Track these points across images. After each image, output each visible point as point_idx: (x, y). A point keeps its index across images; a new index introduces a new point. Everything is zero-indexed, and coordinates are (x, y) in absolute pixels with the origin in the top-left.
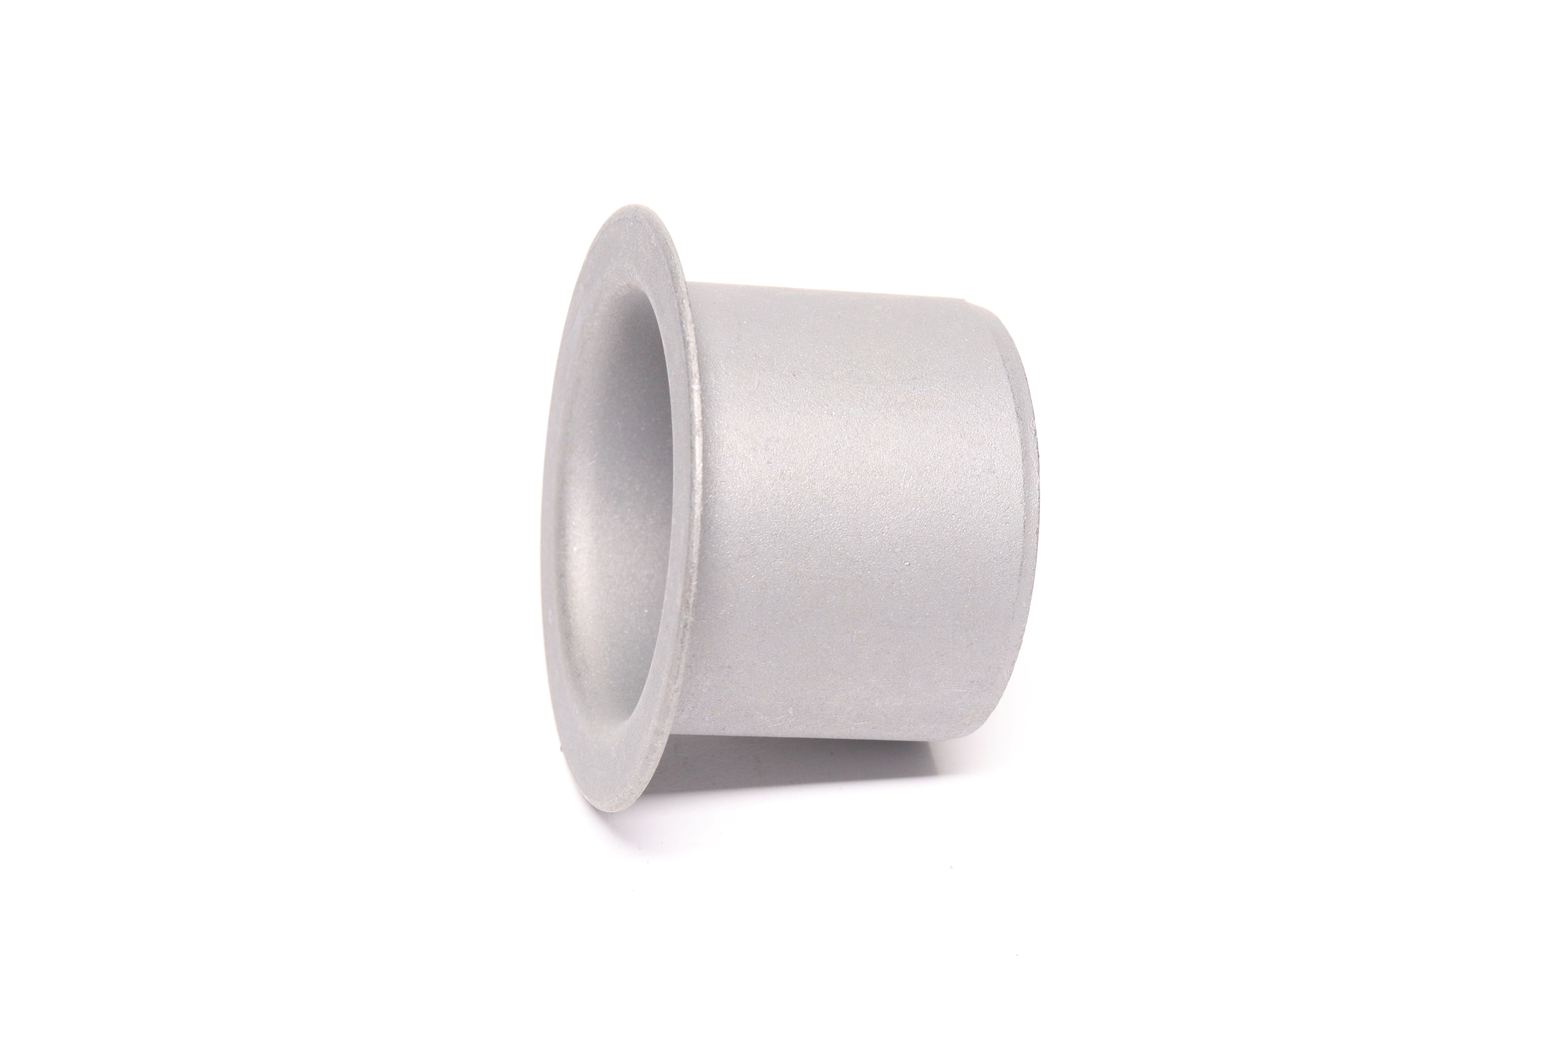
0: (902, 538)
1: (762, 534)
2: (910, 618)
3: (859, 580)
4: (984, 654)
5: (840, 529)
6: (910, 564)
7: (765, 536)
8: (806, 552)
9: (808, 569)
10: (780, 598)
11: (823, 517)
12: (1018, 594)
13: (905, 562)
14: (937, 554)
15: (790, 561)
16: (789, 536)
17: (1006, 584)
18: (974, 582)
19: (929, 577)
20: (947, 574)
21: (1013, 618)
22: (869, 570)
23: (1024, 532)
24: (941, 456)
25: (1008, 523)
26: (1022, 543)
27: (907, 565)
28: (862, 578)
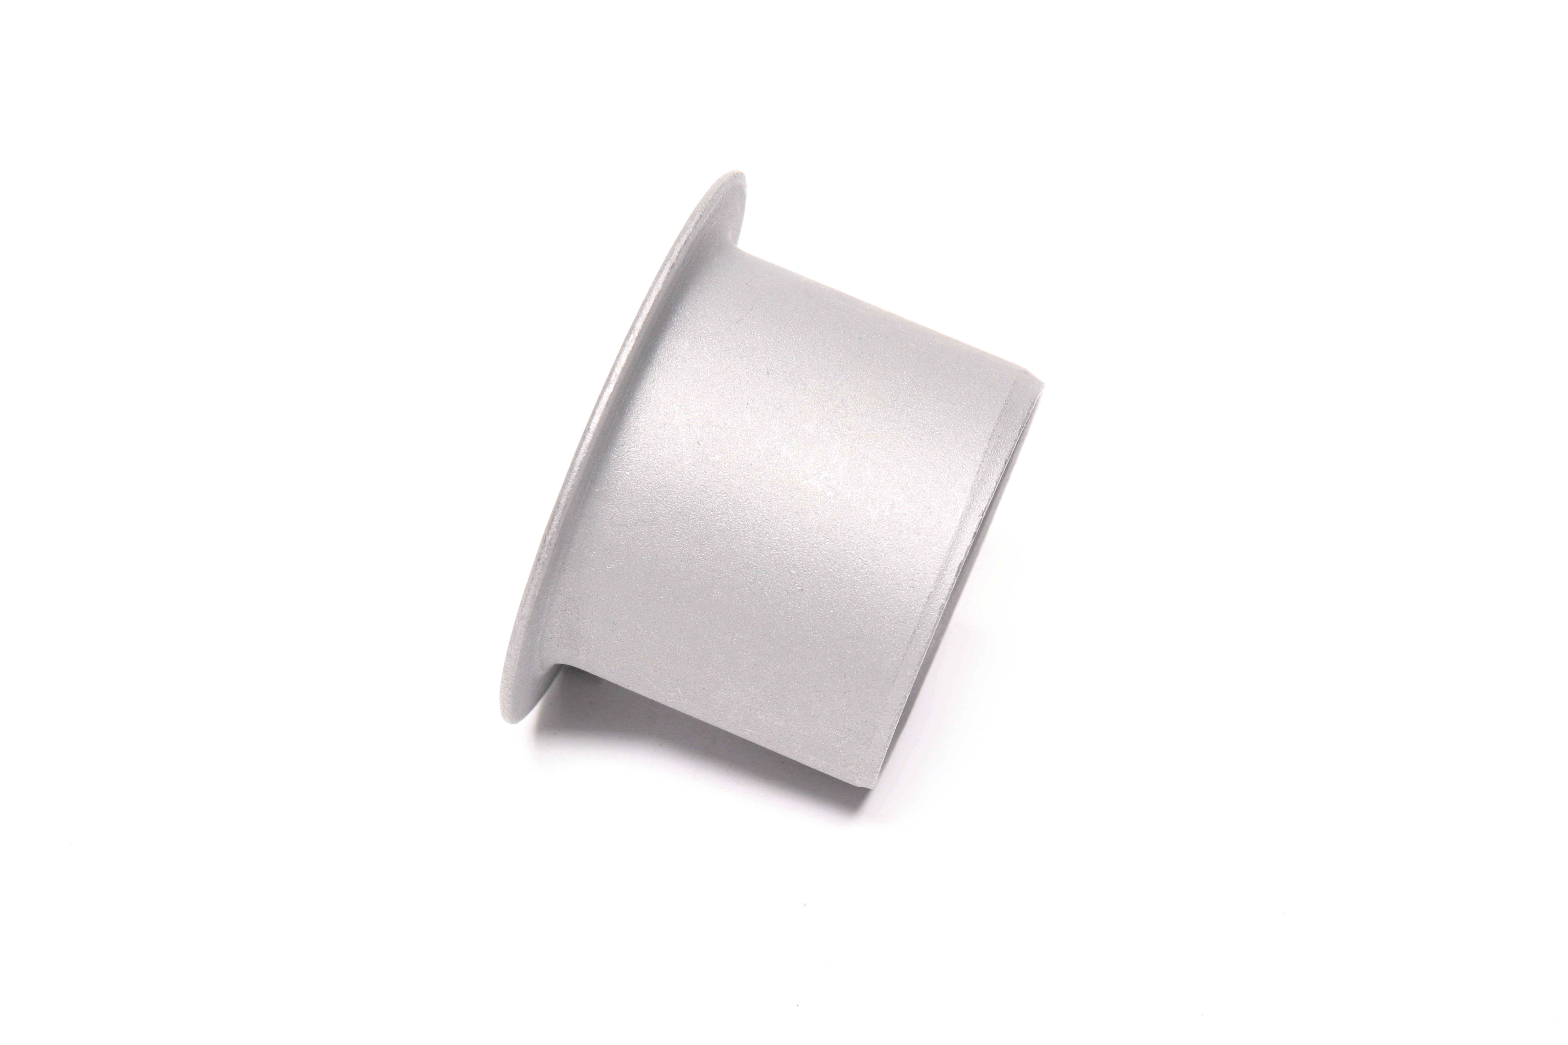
0: (802, 562)
1: (666, 507)
2: (792, 642)
3: (748, 586)
4: (860, 706)
5: (744, 531)
6: (802, 590)
7: (669, 510)
8: (704, 540)
9: (702, 556)
10: (668, 574)
11: (731, 513)
12: (903, 660)
13: (798, 586)
14: (832, 591)
15: (687, 543)
16: (692, 518)
17: (894, 645)
18: (862, 632)
19: (818, 610)
20: (837, 613)
21: (894, 681)
22: (760, 580)
23: (927, 602)
24: (872, 500)
25: (913, 587)
26: (921, 612)
27: (800, 590)
28: (752, 585)
